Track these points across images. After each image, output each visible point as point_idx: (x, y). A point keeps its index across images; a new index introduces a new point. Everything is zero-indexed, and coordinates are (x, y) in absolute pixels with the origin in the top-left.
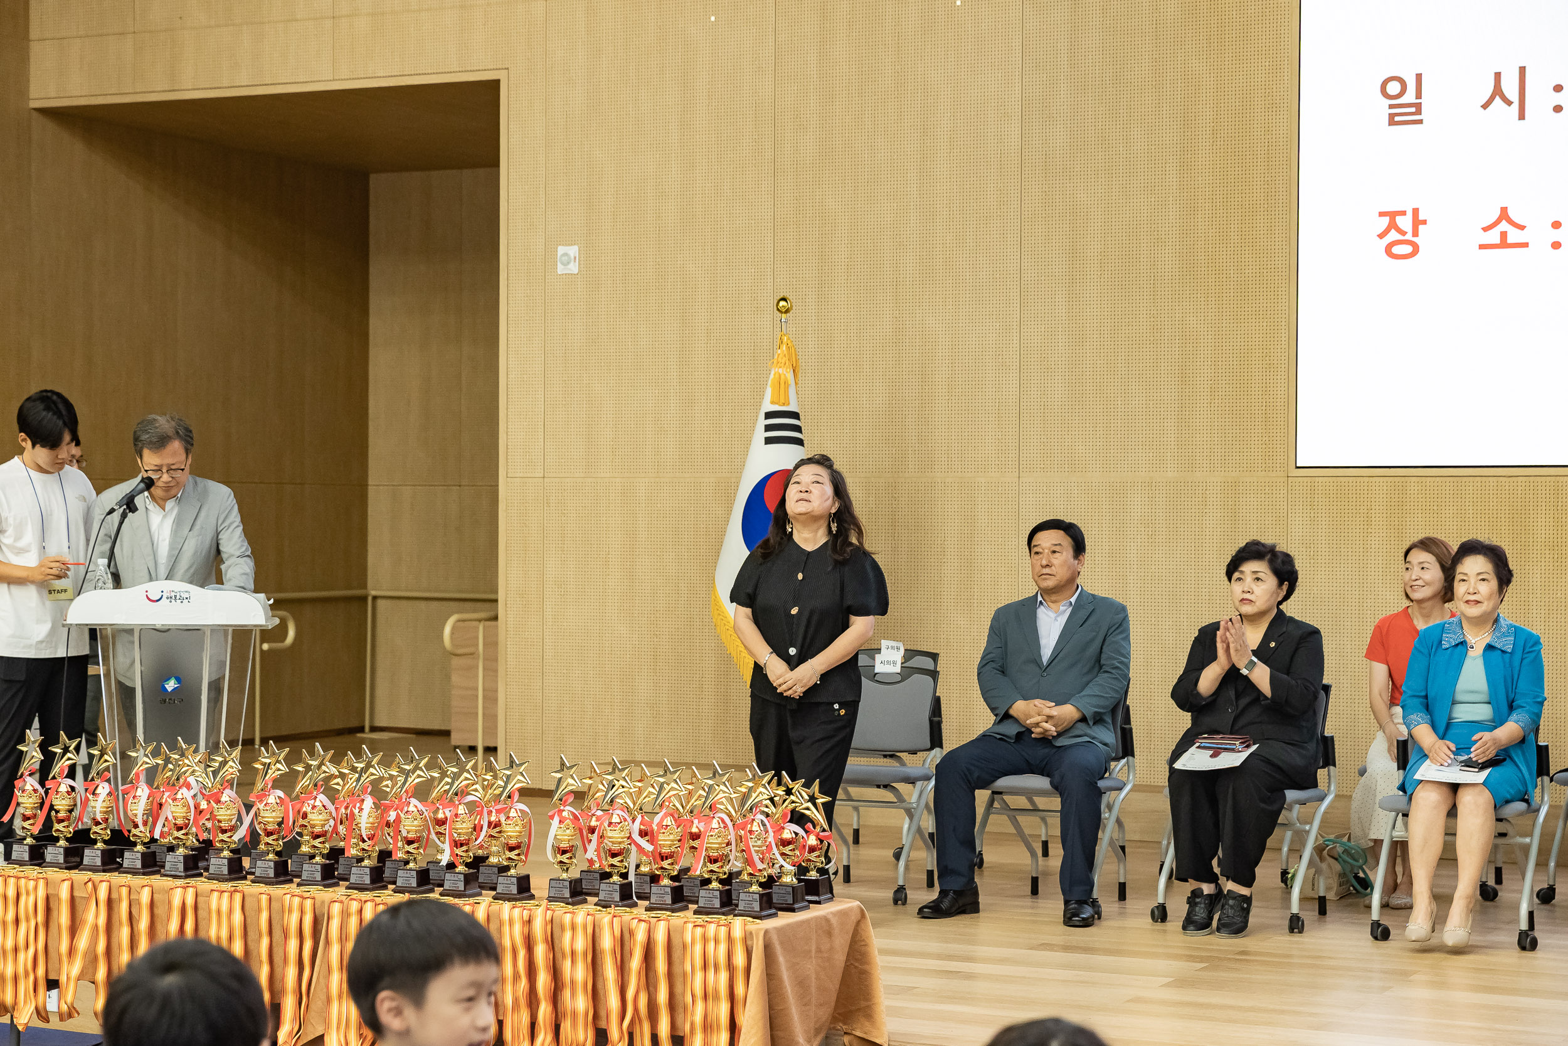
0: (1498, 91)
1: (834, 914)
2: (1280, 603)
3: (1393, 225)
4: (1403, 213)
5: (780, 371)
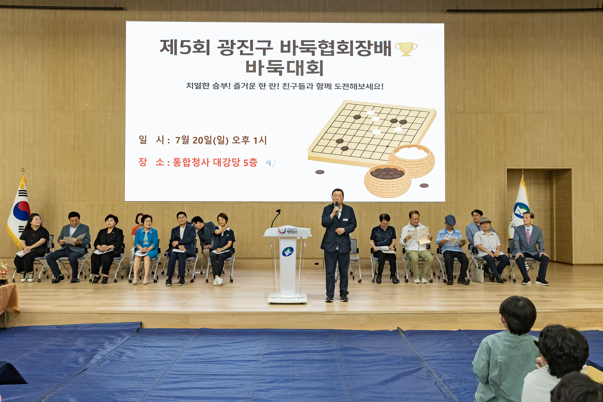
0: (159, 139)
1: (7, 286)
2: (115, 225)
3: (141, 161)
4: (143, 159)
5: (22, 182)
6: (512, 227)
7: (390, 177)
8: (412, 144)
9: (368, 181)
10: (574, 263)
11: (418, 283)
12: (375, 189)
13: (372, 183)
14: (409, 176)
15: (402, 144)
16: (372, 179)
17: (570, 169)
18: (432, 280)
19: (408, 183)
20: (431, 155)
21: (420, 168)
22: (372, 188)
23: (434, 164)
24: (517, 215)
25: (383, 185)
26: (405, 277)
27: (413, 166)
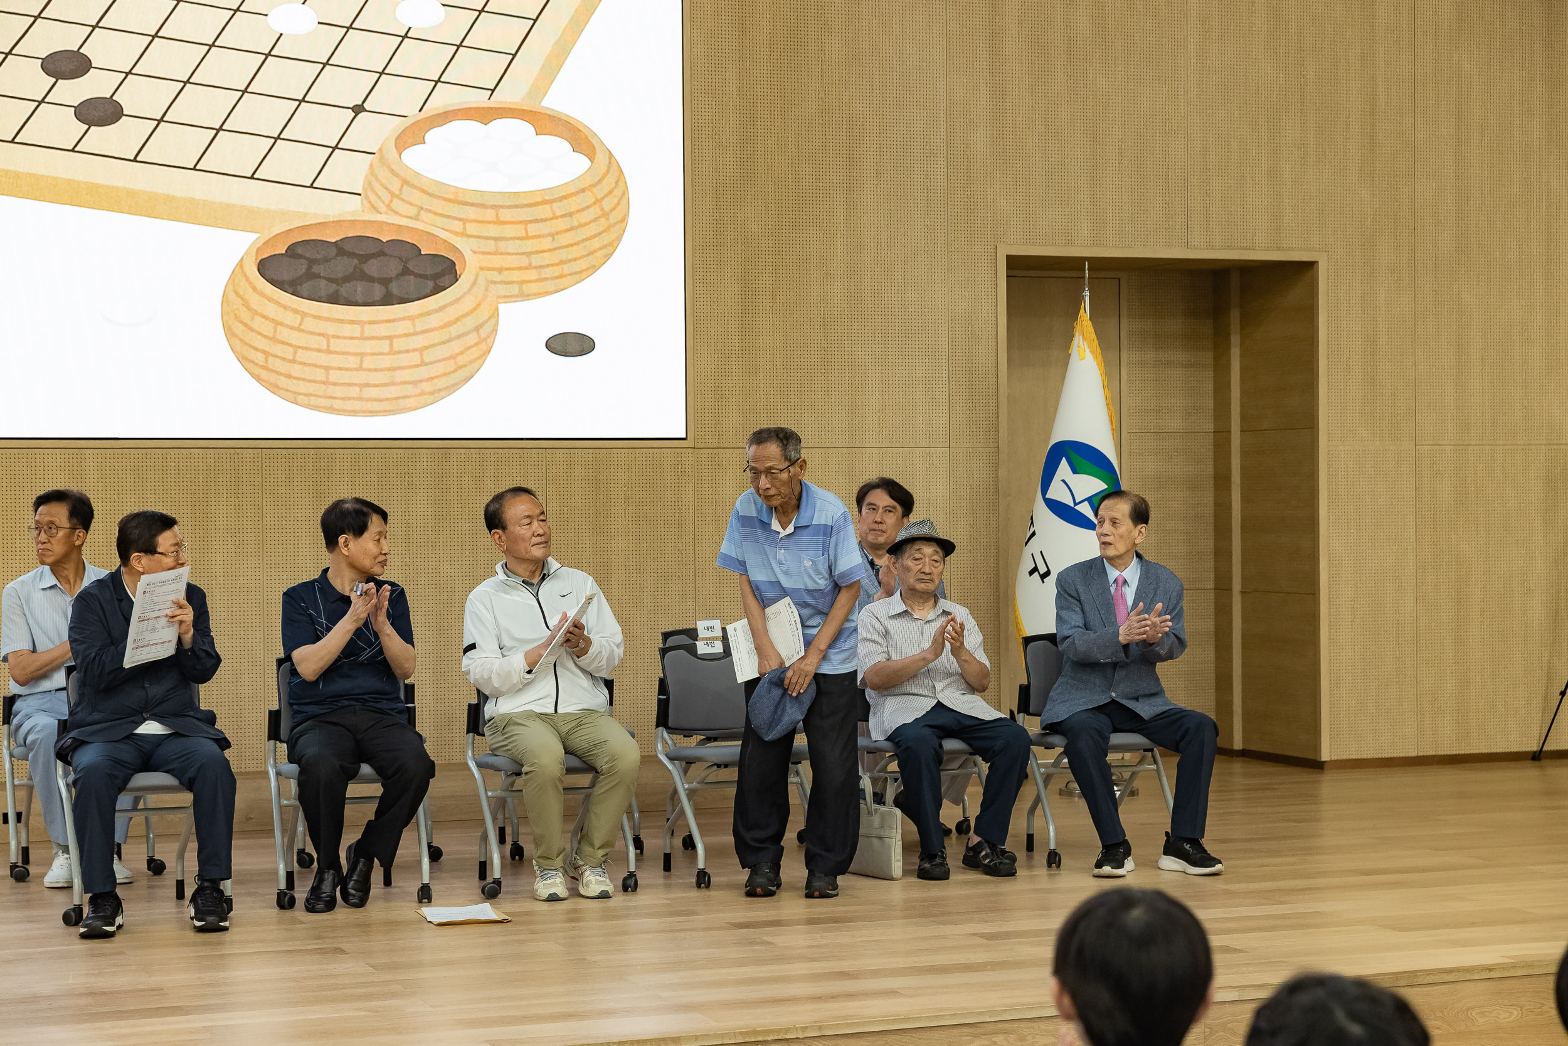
6: (1031, 573)
7: (378, 291)
8: (503, 97)
9: (245, 315)
10: (1325, 756)
11: (553, 898)
12: (291, 361)
13: (267, 328)
14: (487, 290)
15: (444, 98)
16: (270, 300)
17: (1311, 265)
18: (632, 875)
19: (482, 325)
20: (608, 171)
21: (546, 243)
22: (270, 359)
23: (624, 220)
24: (1057, 508)
25: (334, 337)
26: (483, 869)
27: (509, 231)
